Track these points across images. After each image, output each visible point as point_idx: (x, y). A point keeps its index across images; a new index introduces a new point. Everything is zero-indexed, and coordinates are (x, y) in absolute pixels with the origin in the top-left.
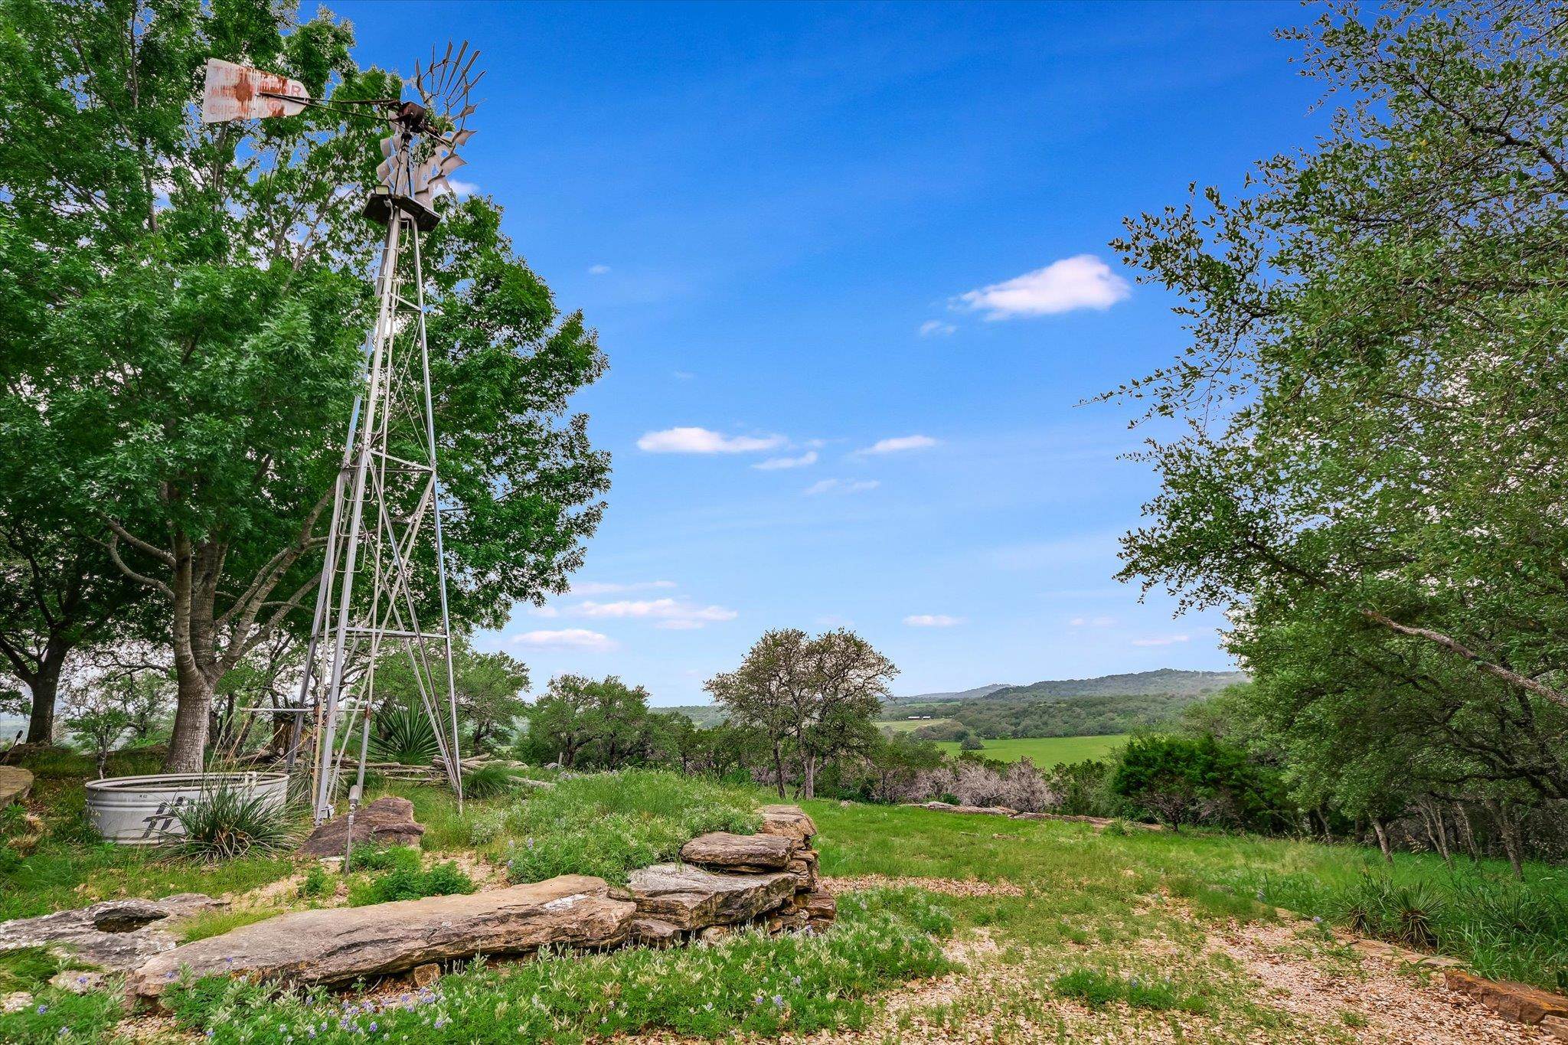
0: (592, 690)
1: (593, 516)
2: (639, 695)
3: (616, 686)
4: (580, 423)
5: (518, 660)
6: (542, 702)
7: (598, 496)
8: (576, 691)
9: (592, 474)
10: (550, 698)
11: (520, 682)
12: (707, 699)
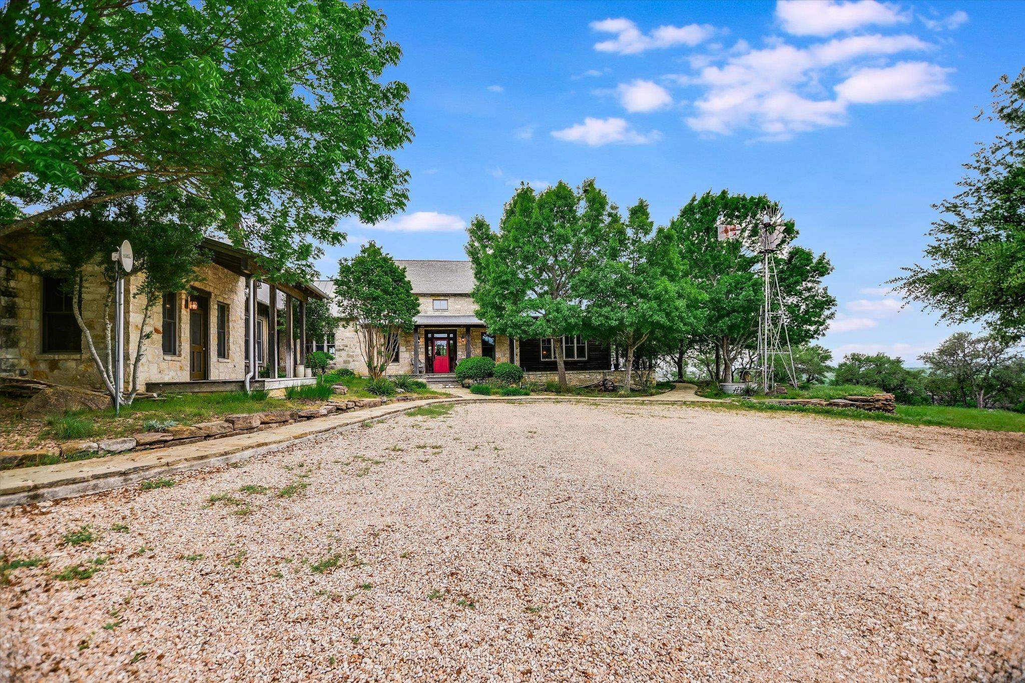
0: (868, 360)
1: (832, 314)
2: (898, 361)
3: (883, 357)
4: (825, 289)
5: (825, 348)
6: (841, 366)
7: (833, 309)
8: (859, 360)
9: (829, 302)
10: (845, 364)
11: (828, 357)
12: (920, 365)
